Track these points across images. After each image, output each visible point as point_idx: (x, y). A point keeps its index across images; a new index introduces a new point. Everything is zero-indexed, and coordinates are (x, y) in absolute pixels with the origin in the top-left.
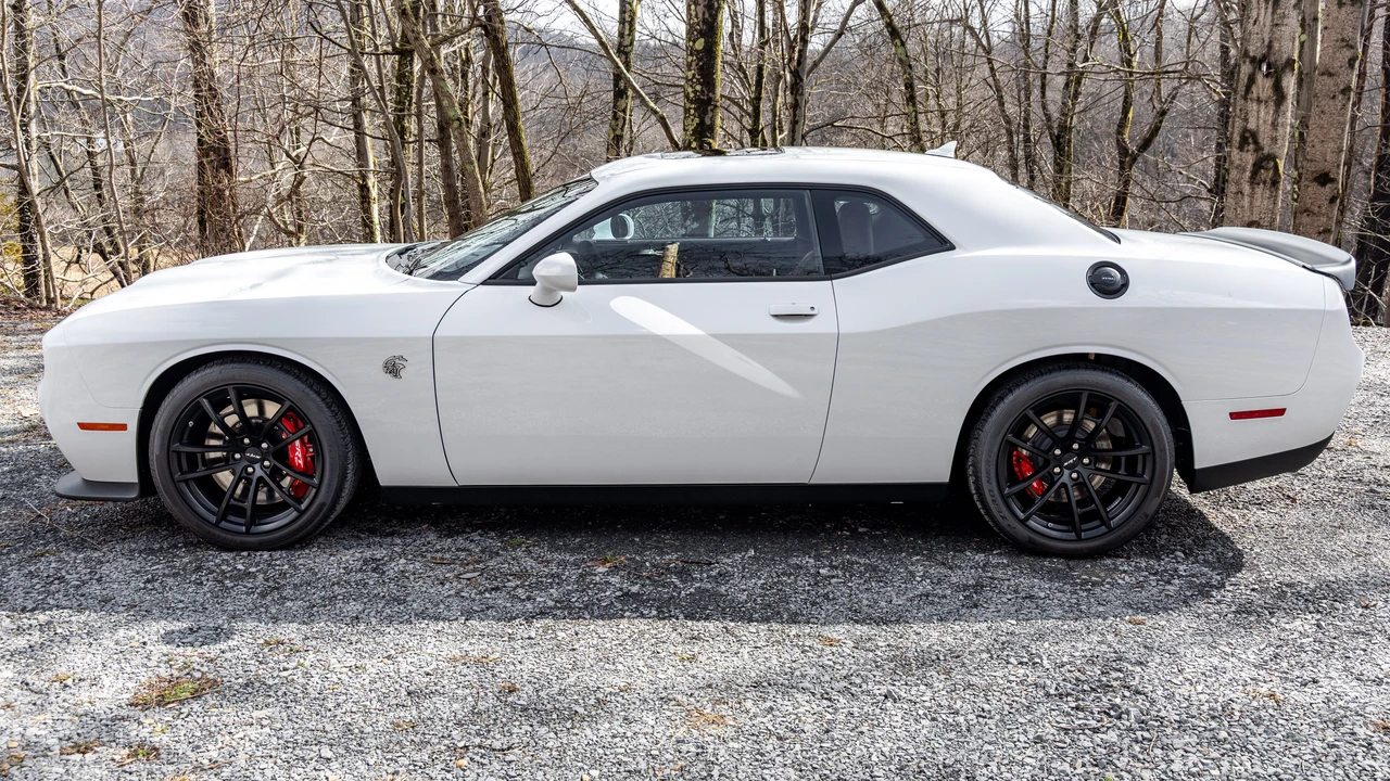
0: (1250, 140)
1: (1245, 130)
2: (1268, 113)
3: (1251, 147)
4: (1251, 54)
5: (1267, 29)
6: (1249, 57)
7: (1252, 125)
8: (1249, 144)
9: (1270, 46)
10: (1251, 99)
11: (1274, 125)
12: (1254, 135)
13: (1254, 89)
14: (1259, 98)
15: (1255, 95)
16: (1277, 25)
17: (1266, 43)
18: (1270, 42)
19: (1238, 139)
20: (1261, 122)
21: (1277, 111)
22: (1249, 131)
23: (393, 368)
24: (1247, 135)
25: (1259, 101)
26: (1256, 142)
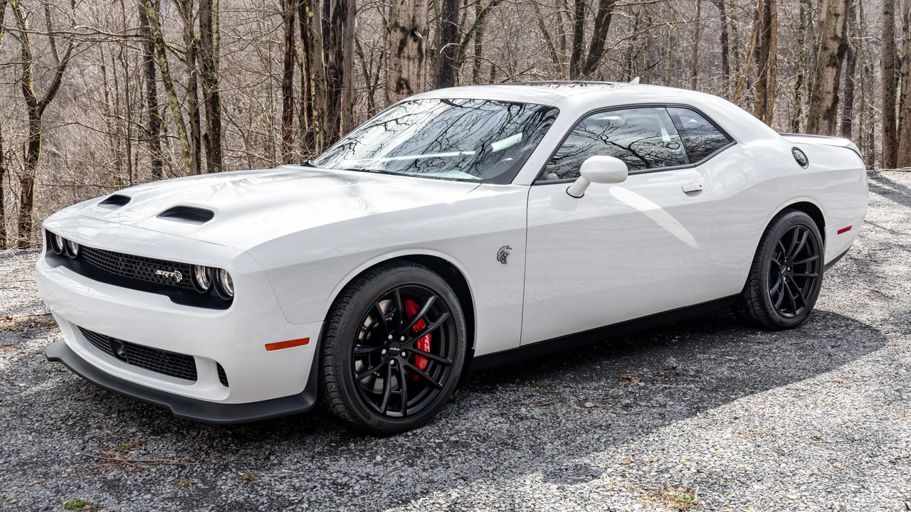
0: (404, 86)
1: (400, 79)
2: (414, 67)
3: (405, 91)
4: (401, 25)
5: (411, 8)
6: (400, 27)
7: (404, 76)
8: (403, 89)
9: (414, 20)
10: (403, 57)
11: (418, 75)
12: (407, 83)
13: (405, 50)
14: (409, 56)
15: (406, 54)
16: (417, 5)
17: (411, 18)
18: (414, 17)
19: (395, 85)
20: (411, 73)
21: (420, 66)
22: (404, 80)
23: (503, 257)
24: (403, 82)
25: (409, 58)
26: (408, 87)
